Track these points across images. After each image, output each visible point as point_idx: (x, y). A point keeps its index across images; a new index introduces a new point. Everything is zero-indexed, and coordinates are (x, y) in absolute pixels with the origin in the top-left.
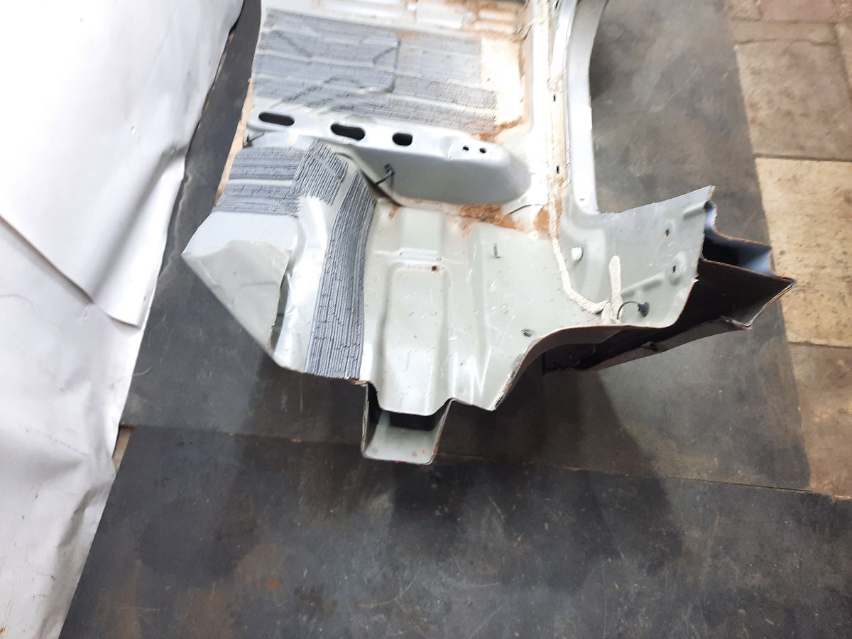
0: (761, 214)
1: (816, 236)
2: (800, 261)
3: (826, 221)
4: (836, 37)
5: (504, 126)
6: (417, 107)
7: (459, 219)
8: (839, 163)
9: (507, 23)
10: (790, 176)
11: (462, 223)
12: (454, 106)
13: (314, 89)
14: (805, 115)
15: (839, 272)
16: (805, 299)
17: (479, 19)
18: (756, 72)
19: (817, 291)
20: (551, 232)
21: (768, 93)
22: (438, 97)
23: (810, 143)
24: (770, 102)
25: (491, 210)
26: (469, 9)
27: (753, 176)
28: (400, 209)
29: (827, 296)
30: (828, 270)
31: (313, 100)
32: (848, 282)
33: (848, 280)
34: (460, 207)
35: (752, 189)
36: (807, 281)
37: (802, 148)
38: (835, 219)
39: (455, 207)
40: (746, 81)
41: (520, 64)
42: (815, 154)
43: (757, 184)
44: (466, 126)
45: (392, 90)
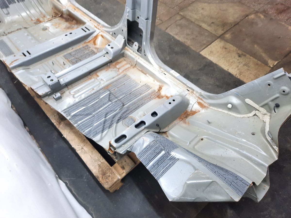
0: (216, 65)
1: (229, 61)
2: (233, 68)
3: (227, 56)
4: (182, 16)
5: (159, 90)
6: (134, 103)
7: (181, 122)
8: (215, 42)
9: (126, 64)
10: (210, 52)
11: (184, 122)
12: (142, 95)
13: (105, 122)
14: (196, 37)
15: (242, 65)
16: (243, 76)
17: (119, 69)
18: (177, 34)
19: (243, 72)
20: (207, 106)
21: (184, 37)
22: (136, 96)
23: (205, 42)
24: (187, 39)
25: (186, 113)
26: (114, 68)
27: (204, 58)
28: (167, 133)
29: (246, 72)
30: (240, 66)
31: (108, 125)
32: (246, 65)
33: (245, 65)
34: (178, 119)
35: (208, 61)
36: (239, 72)
37: (204, 44)
38: (228, 54)
39: (177, 120)
40: (177, 37)
41: (142, 72)
42: (209, 44)
43: (207, 59)
44: (151, 98)
45: (124, 105)
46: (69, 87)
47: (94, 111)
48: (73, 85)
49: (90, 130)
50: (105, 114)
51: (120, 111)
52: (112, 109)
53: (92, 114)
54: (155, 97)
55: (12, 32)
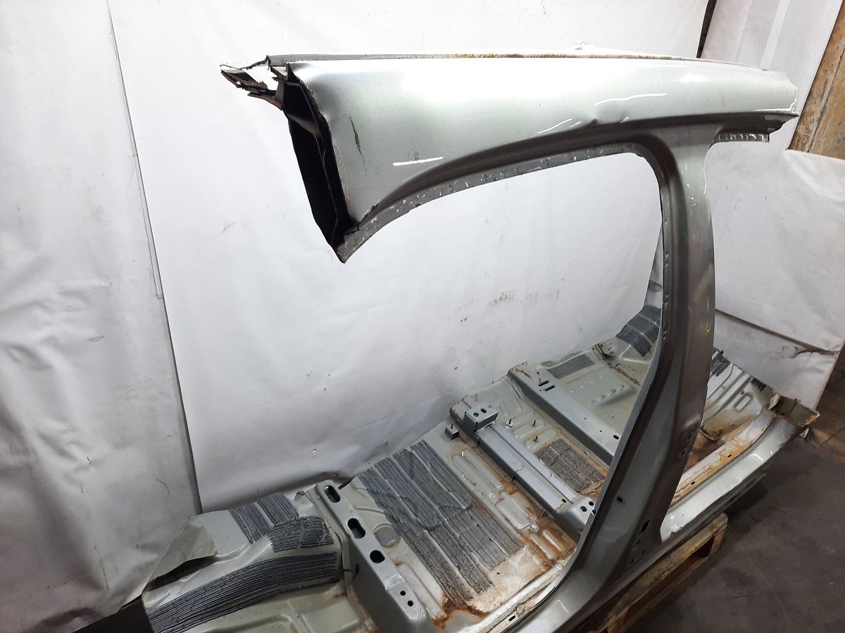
5: (470, 608)
6: (433, 550)
12: (456, 570)
13: (392, 497)
17: (539, 534)
22: (453, 556)
26: (539, 523)
44: (447, 587)
45: (430, 530)
46: (479, 450)
47: (419, 483)
48: (484, 455)
49: (376, 475)
50: (409, 497)
51: (415, 523)
52: (419, 508)
53: (412, 479)
54: (448, 596)
55: (624, 374)
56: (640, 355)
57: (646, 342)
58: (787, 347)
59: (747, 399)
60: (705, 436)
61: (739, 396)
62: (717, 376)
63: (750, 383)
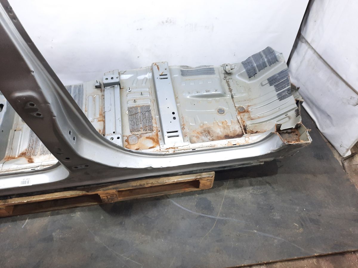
54: (27, 150)
56: (248, 77)
57: (255, 70)
58: (354, 98)
59: (287, 119)
60: (242, 131)
61: (284, 116)
62: (280, 101)
63: (294, 110)
